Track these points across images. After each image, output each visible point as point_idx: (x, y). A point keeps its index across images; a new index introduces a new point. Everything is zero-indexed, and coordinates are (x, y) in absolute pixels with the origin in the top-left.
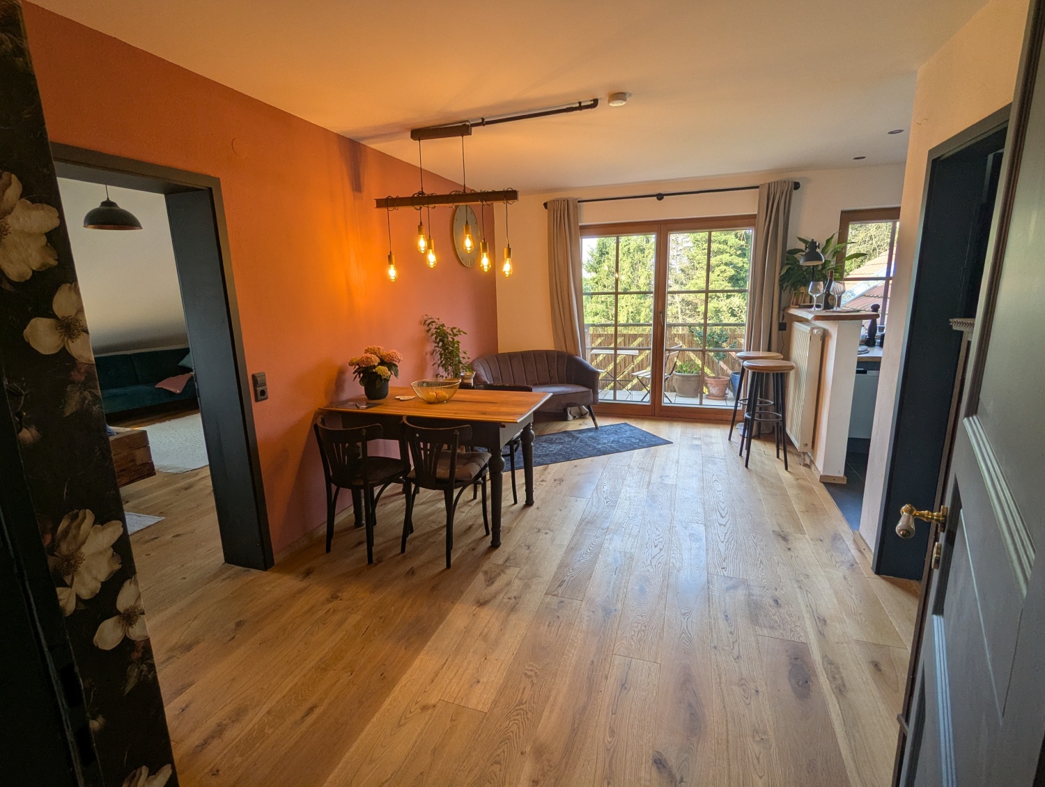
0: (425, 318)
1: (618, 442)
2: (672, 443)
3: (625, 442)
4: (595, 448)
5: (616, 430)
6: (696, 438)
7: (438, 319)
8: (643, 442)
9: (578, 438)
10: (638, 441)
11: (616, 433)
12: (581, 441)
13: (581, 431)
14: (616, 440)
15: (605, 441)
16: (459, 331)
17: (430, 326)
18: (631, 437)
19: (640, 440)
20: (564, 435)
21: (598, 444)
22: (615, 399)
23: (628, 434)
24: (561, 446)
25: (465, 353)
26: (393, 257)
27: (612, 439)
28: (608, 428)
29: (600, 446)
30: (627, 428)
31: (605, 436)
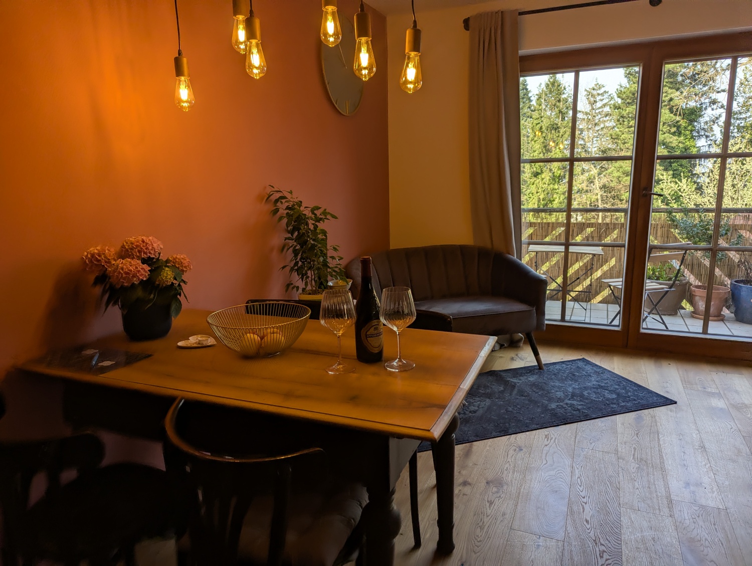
0: (269, 190)
1: (582, 396)
2: (676, 403)
3: (593, 396)
4: (545, 409)
5: (572, 372)
6: (712, 395)
7: (291, 192)
8: (626, 398)
9: (514, 387)
10: (614, 396)
11: (573, 377)
12: (521, 393)
13: (516, 372)
14: (577, 392)
15: (560, 394)
16: (325, 213)
17: (279, 204)
18: (601, 387)
19: (618, 394)
20: (490, 378)
21: (550, 400)
22: (563, 319)
23: (593, 381)
24: (488, 402)
25: (335, 249)
26: (185, 60)
27: (570, 390)
28: (558, 367)
29: (553, 406)
30: (588, 368)
31: (557, 384)
